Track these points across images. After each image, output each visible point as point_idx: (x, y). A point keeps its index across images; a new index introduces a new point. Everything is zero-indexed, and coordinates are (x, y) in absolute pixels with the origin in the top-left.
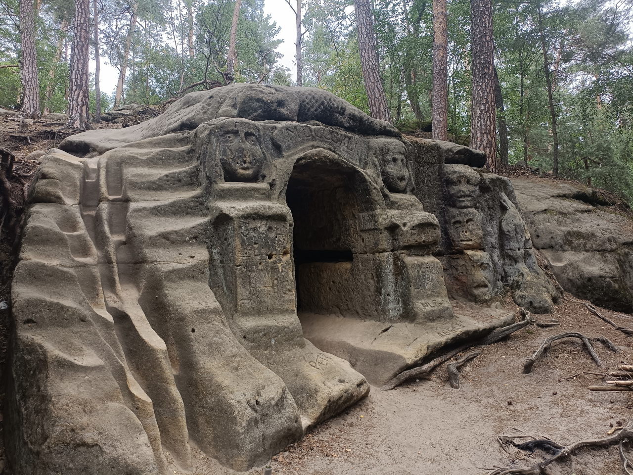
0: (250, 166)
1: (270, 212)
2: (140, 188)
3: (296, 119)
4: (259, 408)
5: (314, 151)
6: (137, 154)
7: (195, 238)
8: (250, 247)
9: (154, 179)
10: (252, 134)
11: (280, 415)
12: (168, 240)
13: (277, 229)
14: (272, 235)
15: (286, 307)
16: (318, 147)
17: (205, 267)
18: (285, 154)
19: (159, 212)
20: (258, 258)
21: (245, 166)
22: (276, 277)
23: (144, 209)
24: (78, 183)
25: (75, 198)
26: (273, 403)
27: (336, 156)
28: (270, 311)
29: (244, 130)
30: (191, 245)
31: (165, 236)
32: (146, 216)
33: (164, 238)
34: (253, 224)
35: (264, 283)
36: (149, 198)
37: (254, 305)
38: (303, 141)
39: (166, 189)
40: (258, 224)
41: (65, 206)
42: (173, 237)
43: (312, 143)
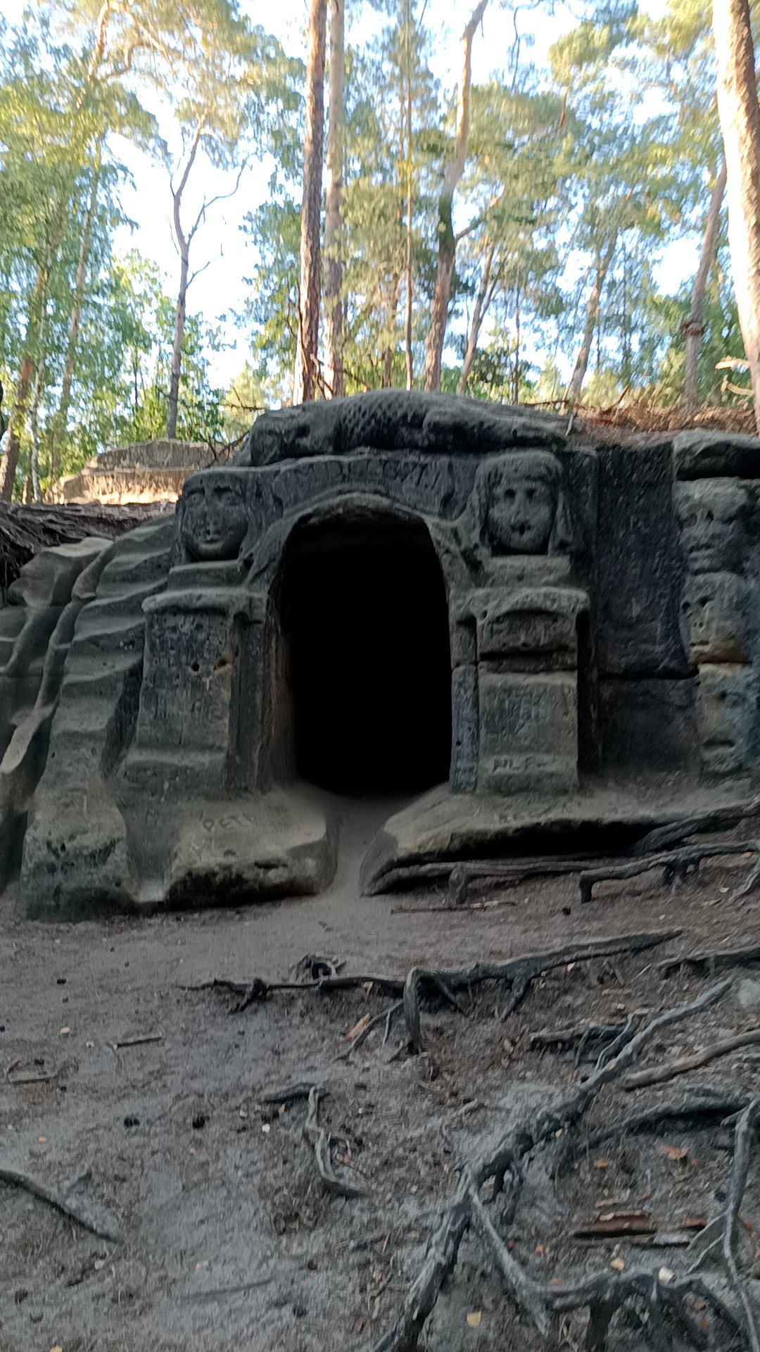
0: (216, 537)
2: (114, 581)
5: (338, 499)
7: (132, 643)
8: (163, 654)
9: (131, 567)
10: (227, 489)
11: (93, 870)
13: (210, 627)
14: (201, 636)
15: (211, 741)
16: (350, 491)
18: (285, 512)
19: (112, 611)
20: (174, 669)
22: (199, 697)
24: (56, 579)
25: (45, 596)
26: (85, 852)
27: (386, 502)
28: (182, 745)
29: (213, 485)
31: (94, 640)
32: (96, 617)
33: (93, 643)
34: (171, 621)
35: (179, 705)
36: (116, 593)
37: (159, 735)
38: (324, 486)
39: (144, 580)
40: (180, 620)
41: (26, 609)
42: (102, 642)
43: (339, 487)
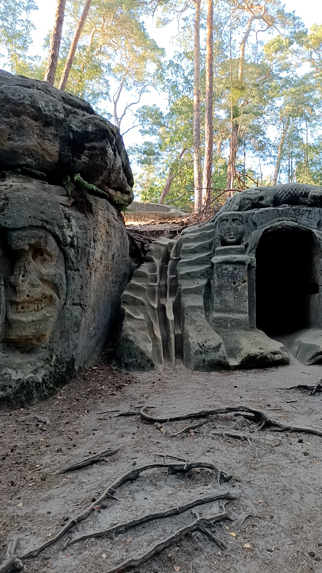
0: (234, 236)
1: (235, 260)
2: (186, 253)
3: (272, 205)
4: (204, 348)
5: (279, 223)
6: (190, 236)
7: (203, 275)
8: (222, 278)
9: (193, 248)
10: (236, 219)
11: (215, 354)
12: (190, 276)
13: (239, 269)
14: (236, 272)
15: (242, 310)
16: (283, 220)
17: (202, 288)
18: (258, 227)
19: (190, 263)
20: (227, 284)
21: (231, 237)
22: (237, 294)
23: (184, 262)
24: (162, 252)
25: (160, 259)
26: (212, 347)
27: (296, 224)
28: (231, 311)
29: (232, 218)
30: (201, 278)
31: (188, 274)
32: (184, 266)
33: (188, 275)
34: (225, 266)
35: (229, 297)
36: (189, 257)
37: (222, 307)
38: (272, 218)
39: (198, 253)
40: (228, 266)
41: (154, 263)
42: (191, 274)
43: (278, 219)
